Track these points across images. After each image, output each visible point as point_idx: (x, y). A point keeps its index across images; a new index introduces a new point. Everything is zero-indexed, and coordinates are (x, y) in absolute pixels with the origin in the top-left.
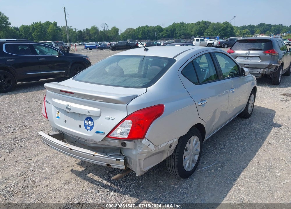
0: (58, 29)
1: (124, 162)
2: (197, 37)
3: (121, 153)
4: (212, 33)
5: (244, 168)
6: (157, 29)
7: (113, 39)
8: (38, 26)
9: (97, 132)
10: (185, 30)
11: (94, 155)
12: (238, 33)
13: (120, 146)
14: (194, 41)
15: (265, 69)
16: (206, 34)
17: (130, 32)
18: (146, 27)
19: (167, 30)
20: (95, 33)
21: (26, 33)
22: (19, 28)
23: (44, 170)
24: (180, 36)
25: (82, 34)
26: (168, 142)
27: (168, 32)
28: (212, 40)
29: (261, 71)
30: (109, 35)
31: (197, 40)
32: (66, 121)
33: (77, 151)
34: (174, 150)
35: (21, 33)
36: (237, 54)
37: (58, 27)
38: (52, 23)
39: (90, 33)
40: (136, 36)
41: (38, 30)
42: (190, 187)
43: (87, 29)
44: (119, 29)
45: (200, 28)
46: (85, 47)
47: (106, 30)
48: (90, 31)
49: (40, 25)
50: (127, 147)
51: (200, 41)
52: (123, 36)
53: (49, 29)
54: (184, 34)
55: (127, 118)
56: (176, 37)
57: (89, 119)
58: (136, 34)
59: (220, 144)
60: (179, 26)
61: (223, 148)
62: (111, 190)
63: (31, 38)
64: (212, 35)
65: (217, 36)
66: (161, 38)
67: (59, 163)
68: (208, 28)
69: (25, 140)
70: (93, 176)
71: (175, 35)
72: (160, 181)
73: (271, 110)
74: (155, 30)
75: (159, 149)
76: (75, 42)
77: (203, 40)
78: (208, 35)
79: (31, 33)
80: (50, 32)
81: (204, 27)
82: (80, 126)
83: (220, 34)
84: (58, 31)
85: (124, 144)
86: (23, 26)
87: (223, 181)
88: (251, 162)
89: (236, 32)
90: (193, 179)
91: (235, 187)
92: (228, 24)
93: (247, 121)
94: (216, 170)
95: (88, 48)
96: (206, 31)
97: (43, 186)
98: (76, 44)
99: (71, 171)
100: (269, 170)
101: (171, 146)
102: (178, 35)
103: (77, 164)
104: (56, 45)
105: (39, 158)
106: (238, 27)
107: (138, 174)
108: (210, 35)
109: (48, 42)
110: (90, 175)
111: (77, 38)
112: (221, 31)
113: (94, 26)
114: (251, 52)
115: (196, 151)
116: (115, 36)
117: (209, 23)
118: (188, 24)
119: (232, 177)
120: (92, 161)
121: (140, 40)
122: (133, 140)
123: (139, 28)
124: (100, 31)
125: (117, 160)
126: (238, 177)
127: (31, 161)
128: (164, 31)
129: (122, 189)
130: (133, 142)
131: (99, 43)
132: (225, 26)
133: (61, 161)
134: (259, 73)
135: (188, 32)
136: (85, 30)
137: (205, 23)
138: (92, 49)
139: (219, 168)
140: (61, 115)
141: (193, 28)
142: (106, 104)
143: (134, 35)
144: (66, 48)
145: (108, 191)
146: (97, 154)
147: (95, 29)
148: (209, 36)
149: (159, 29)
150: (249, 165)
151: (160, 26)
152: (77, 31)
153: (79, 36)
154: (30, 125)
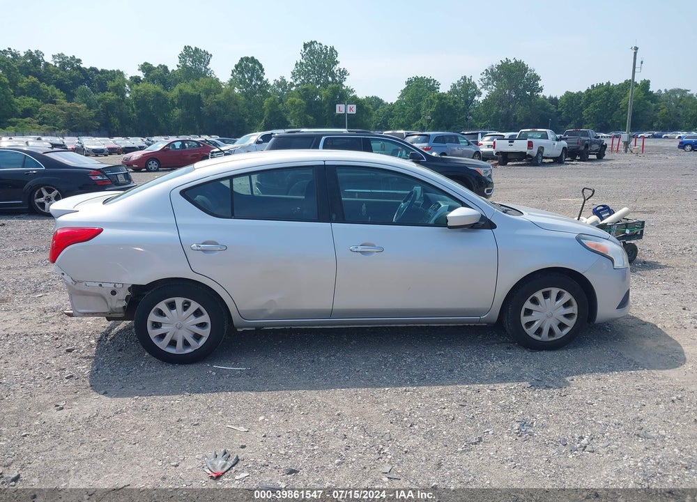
21: (570, 109)
22: (559, 98)
34: (125, 302)
38: (639, 82)
49: (605, 90)
53: (626, 98)
75: (86, 287)
79: (581, 109)
86: (567, 93)
94: (221, 375)
101: (114, 293)
115: (195, 327)
139: (228, 376)
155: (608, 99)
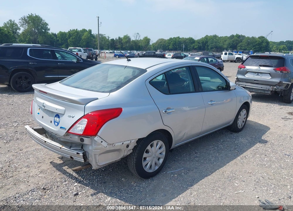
0: (93, 36)
1: (83, 156)
2: (229, 50)
3: (82, 148)
4: (246, 48)
5: (206, 176)
6: (188, 41)
7: (144, 49)
8: (74, 33)
9: (61, 128)
10: (217, 43)
11: (61, 148)
12: (274, 48)
13: (80, 141)
14: (222, 54)
15: (275, 86)
16: (239, 47)
17: (161, 42)
18: (178, 39)
19: (198, 42)
20: (127, 42)
21: (62, 39)
22: (57, 34)
23: (28, 160)
24: (212, 48)
25: (115, 42)
26: (124, 142)
27: (200, 44)
28: (241, 54)
29: (271, 88)
30: (140, 44)
31: (226, 54)
32: (43, 117)
33: (50, 143)
34: (132, 150)
35: (58, 39)
36: (247, 70)
37: (92, 35)
38: (88, 30)
39: (122, 42)
40: (167, 47)
41: (73, 37)
42: (147, 187)
43: (119, 38)
44: (150, 40)
45: (233, 41)
46: (115, 55)
47: (137, 39)
48: (122, 40)
49: (76, 32)
50: (85, 143)
51: (229, 55)
52: (154, 46)
53: (84, 36)
54: (216, 47)
55: (84, 117)
56: (208, 49)
57: (58, 116)
58: (167, 45)
59: (196, 153)
60: (212, 38)
61: (197, 157)
62: (76, 181)
63: (66, 43)
64: (245, 50)
65: (251, 51)
66: (192, 50)
67: (44, 155)
68: (241, 42)
69: (24, 134)
70: (67, 168)
71: (206, 48)
72: (123, 179)
73: (266, 126)
74: (186, 41)
75: (113, 147)
76: (107, 49)
77: (232, 54)
78: (241, 49)
79: (67, 39)
80: (84, 39)
81: (238, 41)
82: (51, 122)
83: (254, 49)
84: (92, 38)
85: (82, 140)
86: (60, 32)
87: (180, 185)
88: (216, 172)
89: (271, 47)
90: (153, 180)
91: (188, 191)
92: (264, 38)
93: (235, 135)
94: (180, 175)
95: (117, 57)
96: (240, 44)
97: (22, 172)
98: (108, 51)
99: (51, 162)
100: (230, 180)
101: (128, 146)
102: (209, 47)
103: (58, 157)
104: (85, 51)
105: (29, 149)
106: (274, 43)
107: (94, 168)
108: (243, 49)
109: (77, 48)
110: (65, 168)
111: (109, 46)
112: (256, 45)
113: (127, 35)
114: (262, 68)
115: (160, 155)
116: (146, 46)
117: (244, 37)
118: (221, 37)
119: (190, 183)
120: (60, 153)
121: (170, 50)
122: (89, 137)
123: (171, 39)
124: (131, 40)
125: (77, 153)
126: (197, 183)
127: (21, 152)
128: (196, 43)
129: (87, 182)
130: (90, 139)
131: (129, 52)
132: (261, 41)
133: (46, 153)
134: (269, 90)
135: (221, 45)
136: (118, 39)
137: (238, 36)
138: (121, 58)
139: (183, 174)
140: (40, 111)
141: (225, 41)
142: (72, 105)
143: (165, 45)
144: (95, 54)
145: (74, 181)
146: (63, 147)
147: (127, 38)
148: (242, 51)
149: (191, 41)
150: (214, 174)
151: (192, 38)
152: (110, 39)
153: (111, 44)
154: (33, 122)
155: (77, 36)
